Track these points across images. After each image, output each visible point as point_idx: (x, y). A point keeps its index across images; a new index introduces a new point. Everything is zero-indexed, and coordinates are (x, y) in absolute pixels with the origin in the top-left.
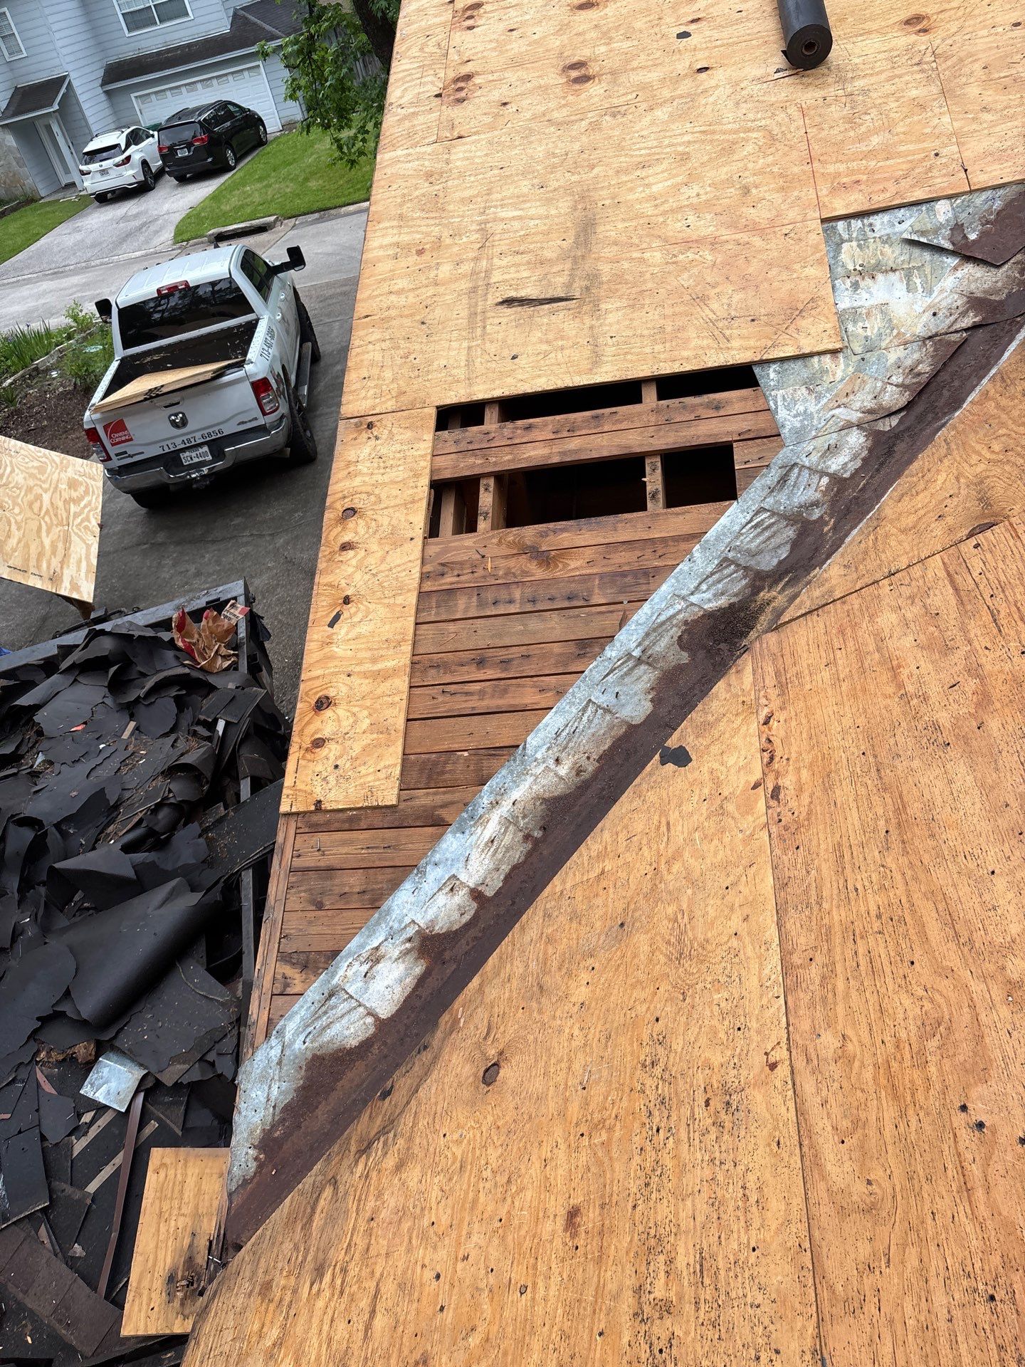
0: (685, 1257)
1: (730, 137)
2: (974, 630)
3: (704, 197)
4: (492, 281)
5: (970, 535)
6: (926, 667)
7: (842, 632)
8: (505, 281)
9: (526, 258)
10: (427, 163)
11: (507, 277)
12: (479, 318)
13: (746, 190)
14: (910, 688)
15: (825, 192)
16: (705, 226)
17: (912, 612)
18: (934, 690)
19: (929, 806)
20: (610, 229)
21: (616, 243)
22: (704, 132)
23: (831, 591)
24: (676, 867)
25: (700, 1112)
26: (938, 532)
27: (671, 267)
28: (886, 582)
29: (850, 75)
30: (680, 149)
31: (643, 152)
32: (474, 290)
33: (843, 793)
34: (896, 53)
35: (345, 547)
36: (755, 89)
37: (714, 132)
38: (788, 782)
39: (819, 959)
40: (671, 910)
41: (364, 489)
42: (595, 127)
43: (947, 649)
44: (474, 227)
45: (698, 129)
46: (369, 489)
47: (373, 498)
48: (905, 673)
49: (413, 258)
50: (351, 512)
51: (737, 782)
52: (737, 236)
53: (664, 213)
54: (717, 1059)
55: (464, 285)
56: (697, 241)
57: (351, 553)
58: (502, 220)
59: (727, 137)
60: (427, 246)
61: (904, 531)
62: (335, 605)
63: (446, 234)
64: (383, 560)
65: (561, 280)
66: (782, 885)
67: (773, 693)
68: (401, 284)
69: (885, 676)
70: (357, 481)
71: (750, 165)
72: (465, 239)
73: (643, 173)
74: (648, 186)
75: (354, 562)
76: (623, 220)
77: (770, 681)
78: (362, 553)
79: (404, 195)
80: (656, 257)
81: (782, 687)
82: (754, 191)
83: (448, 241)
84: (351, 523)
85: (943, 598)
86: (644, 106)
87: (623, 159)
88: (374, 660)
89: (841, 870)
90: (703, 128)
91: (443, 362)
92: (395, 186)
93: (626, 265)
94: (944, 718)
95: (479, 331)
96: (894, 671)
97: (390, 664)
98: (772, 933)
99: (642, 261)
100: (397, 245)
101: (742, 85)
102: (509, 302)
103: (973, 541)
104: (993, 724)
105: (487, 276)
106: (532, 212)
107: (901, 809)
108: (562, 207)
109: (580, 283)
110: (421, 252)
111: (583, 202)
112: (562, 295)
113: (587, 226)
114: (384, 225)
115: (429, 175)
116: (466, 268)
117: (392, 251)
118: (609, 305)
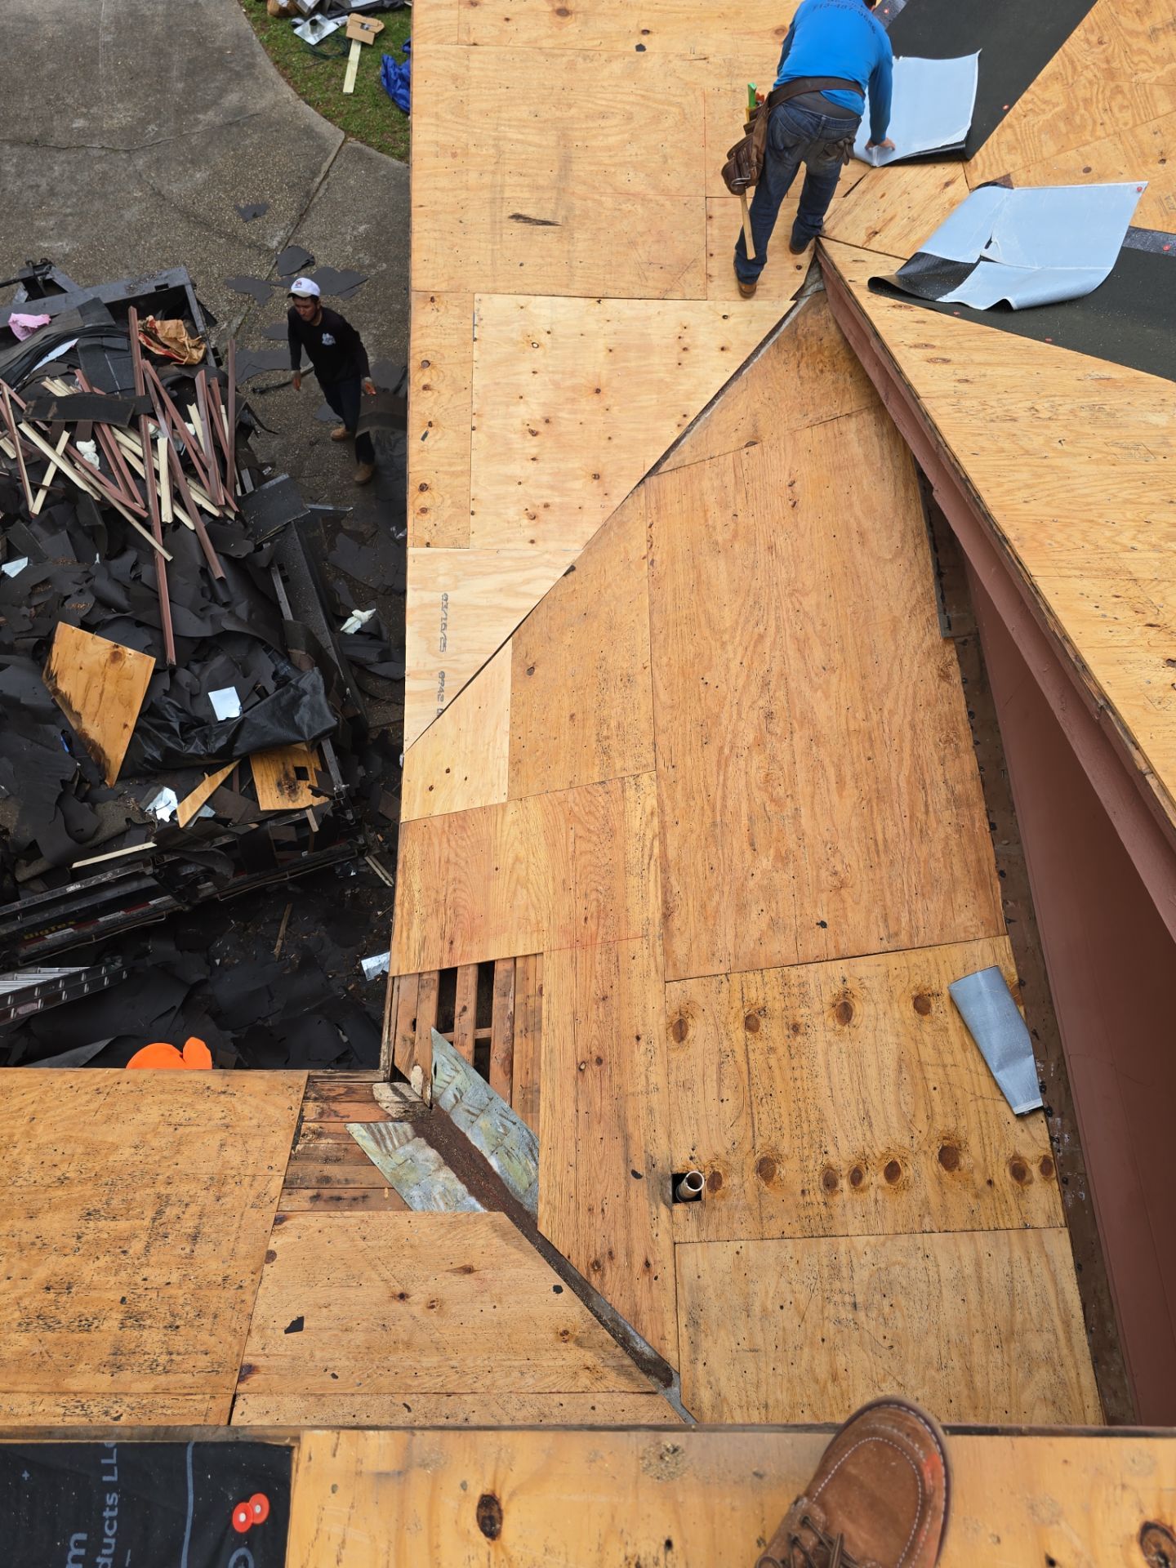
0: (613, 724)
1: (661, 107)
2: (739, 500)
3: (640, 158)
4: (507, 195)
5: (746, 446)
6: (718, 514)
7: (686, 485)
8: (513, 198)
9: (527, 181)
10: (452, 65)
11: (514, 194)
12: (498, 226)
13: (665, 158)
14: (710, 523)
15: (709, 175)
16: (638, 183)
17: (717, 483)
18: (719, 527)
19: (709, 577)
20: (581, 168)
21: (584, 183)
22: (643, 96)
23: (684, 460)
24: (609, 591)
25: (619, 683)
26: (734, 439)
27: (617, 213)
28: (708, 462)
29: (736, 72)
30: (628, 107)
31: (604, 103)
32: (493, 201)
33: (679, 567)
34: (765, 60)
35: (426, 388)
36: (677, 64)
37: (649, 99)
38: (657, 558)
39: (664, 632)
40: (607, 609)
41: (433, 348)
42: (571, 67)
43: (727, 507)
44: (491, 142)
45: (639, 92)
46: (437, 348)
47: (439, 356)
48: (709, 514)
49: (449, 160)
50: (426, 364)
51: (635, 555)
52: (658, 198)
53: (615, 165)
54: (625, 666)
55: (486, 194)
56: (634, 195)
57: (430, 393)
58: (510, 140)
59: (655, 105)
60: (459, 151)
61: (720, 433)
62: (423, 427)
63: (471, 143)
64: (450, 400)
65: (550, 206)
66: (652, 603)
67: (654, 512)
68: (443, 182)
69: (702, 514)
70: (428, 341)
71: (669, 138)
72: (484, 152)
73: (603, 123)
74: (607, 135)
75: (432, 399)
76: (590, 163)
77: (653, 505)
78: (436, 394)
79: (437, 94)
80: (608, 202)
81: (658, 509)
82: (670, 161)
83: (473, 150)
84: (427, 371)
85: (729, 479)
86: (605, 56)
87: (590, 105)
88: (450, 465)
89: (675, 599)
90: (642, 92)
91: (476, 259)
92: (429, 83)
93: (590, 203)
94: (720, 539)
95: (498, 238)
96: (705, 512)
97: (459, 468)
98: (647, 621)
99: (600, 203)
100: (437, 143)
101: (671, 58)
102: (517, 217)
103: (746, 450)
104: (736, 546)
105: (502, 191)
106: (530, 138)
107: (699, 576)
108: (550, 139)
109: (562, 213)
110: (454, 155)
111: (564, 137)
112: (550, 220)
113: (566, 162)
114: (425, 120)
115: (455, 78)
116: (487, 179)
117: (433, 149)
118: (579, 235)
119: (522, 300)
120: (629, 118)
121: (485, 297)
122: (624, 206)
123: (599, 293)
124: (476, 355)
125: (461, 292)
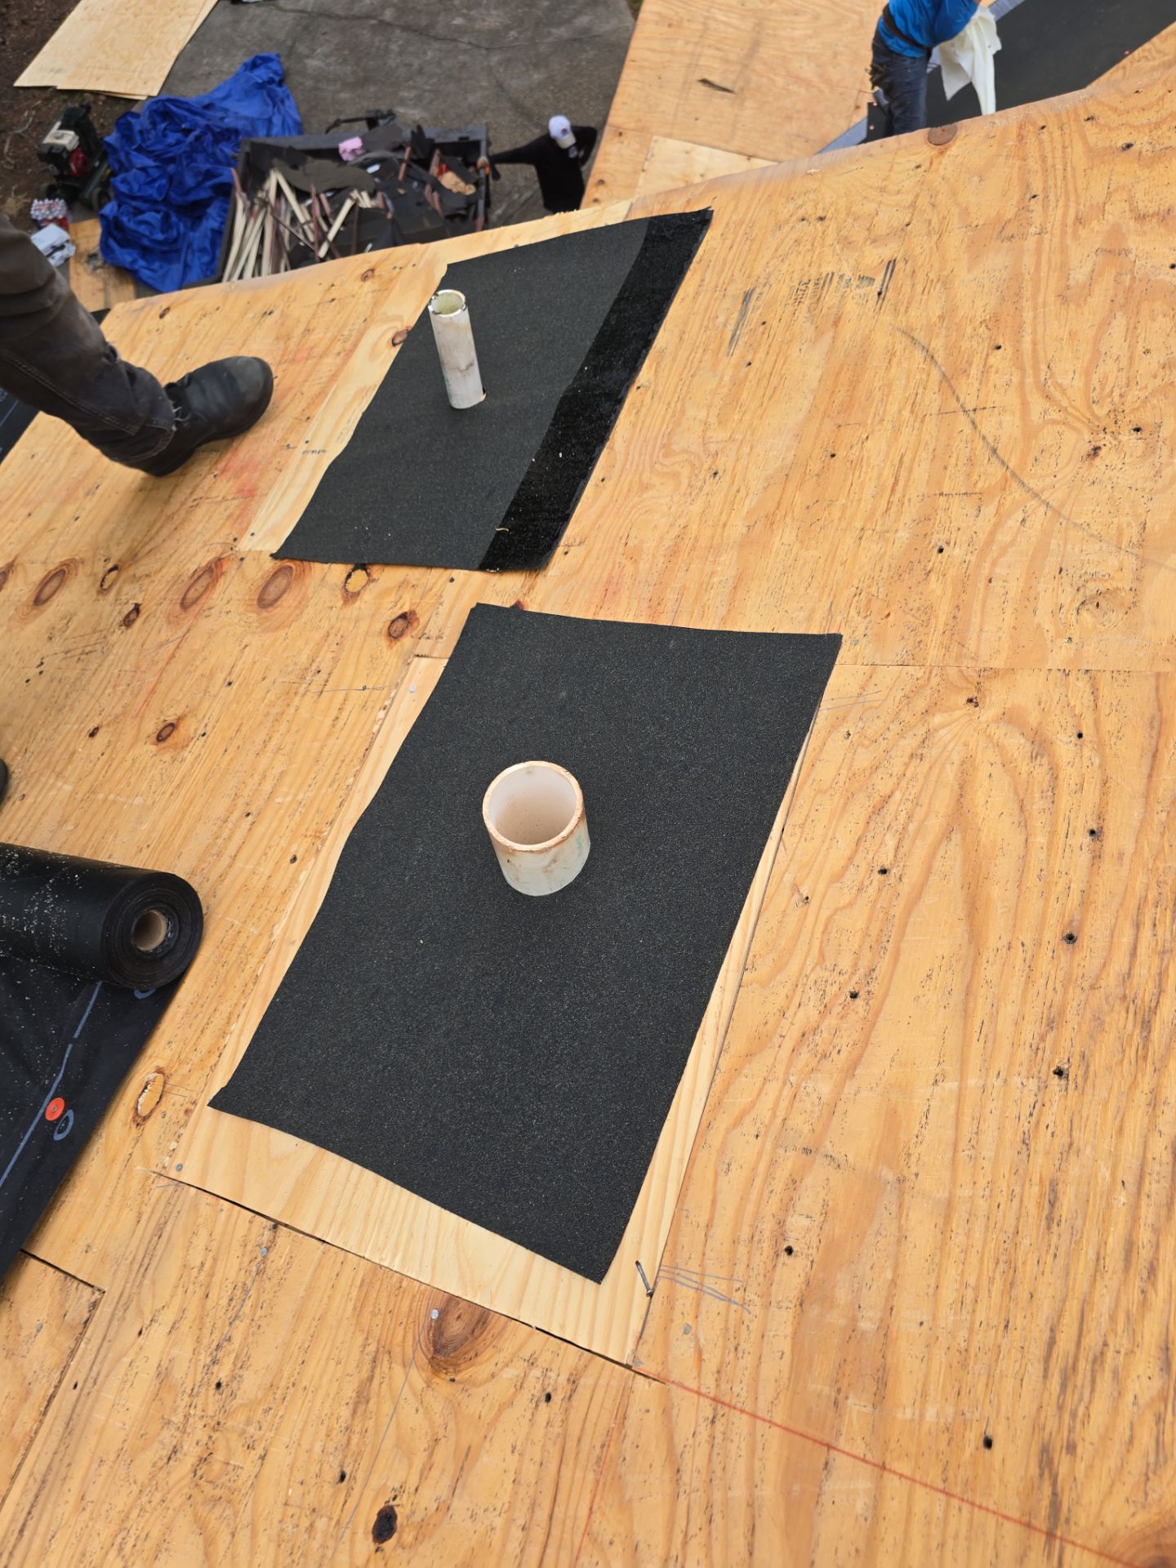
1: (845, 13)
3: (815, 51)
4: (700, 63)
8: (706, 66)
9: (720, 54)
11: (707, 63)
12: (687, 86)
13: (835, 55)
16: (808, 70)
20: (765, 52)
21: (765, 64)
22: (832, 2)
27: (784, 92)
30: (817, 9)
32: (689, 65)
35: (596, 201)
37: (836, 5)
41: (610, 171)
44: (701, 20)
46: (612, 172)
47: (612, 178)
49: (666, 29)
50: (601, 182)
52: (820, 85)
53: (793, 53)
55: (686, 60)
56: (802, 79)
58: (717, 20)
59: (842, 11)
60: (674, 23)
63: (686, 18)
65: (732, 77)
68: (656, 45)
70: (608, 165)
71: (844, 38)
72: (694, 27)
73: (794, 18)
74: (794, 29)
76: (774, 49)
80: (780, 81)
82: (839, 57)
83: (686, 24)
84: (601, 188)
91: (663, 109)
93: (765, 81)
95: (685, 96)
99: (773, 81)
100: (659, 14)
102: (705, 82)
105: (698, 58)
106: (733, 21)
108: (748, 25)
109: (740, 84)
110: (670, 25)
111: (759, 26)
112: (729, 87)
113: (756, 45)
116: (690, 48)
117: (656, 18)
118: (749, 104)
119: (689, 146)
120: (816, 17)
121: (661, 139)
122: (791, 87)
123: (751, 151)
124: (641, 182)
125: (643, 131)
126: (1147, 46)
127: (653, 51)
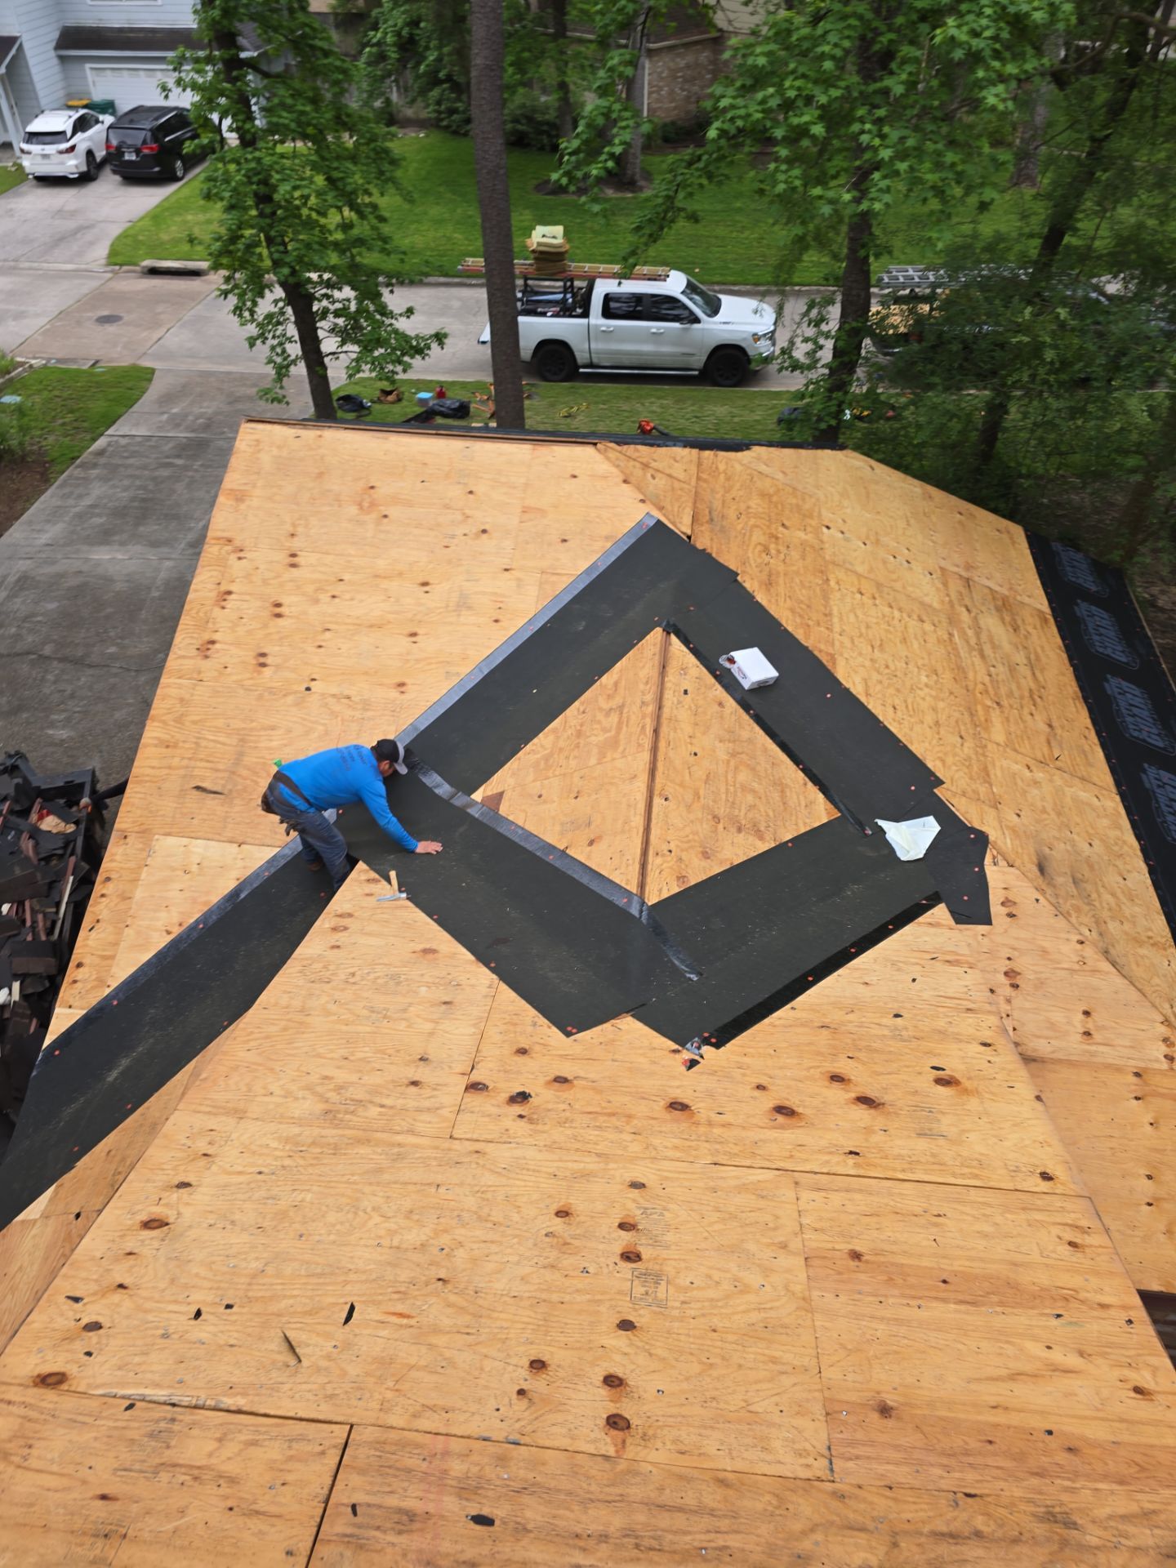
1: (312, 725)
4: (195, 773)
8: (198, 775)
9: (211, 765)
10: (183, 692)
11: (200, 773)
12: (184, 793)
20: (249, 760)
21: (249, 769)
22: (302, 718)
29: (368, 707)
30: (291, 724)
31: (275, 720)
32: (184, 776)
34: (387, 702)
35: (103, 896)
36: (330, 700)
37: (305, 720)
41: (116, 869)
42: (260, 698)
44: (194, 740)
45: (300, 716)
46: (118, 869)
47: (118, 875)
49: (164, 749)
50: (108, 879)
55: (182, 772)
57: (104, 899)
58: (207, 739)
59: (308, 724)
60: (171, 744)
62: (93, 922)
63: (180, 739)
64: (116, 905)
65: (222, 783)
68: (155, 763)
70: (114, 864)
72: (188, 746)
73: (271, 732)
74: (271, 740)
75: (105, 904)
76: (256, 757)
78: (109, 900)
79: (167, 709)
83: (181, 744)
84: (107, 884)
86: (283, 692)
87: (265, 721)
88: (103, 950)
90: (302, 716)
91: (163, 813)
92: (165, 702)
93: (248, 782)
95: (181, 800)
97: (109, 953)
99: (256, 783)
100: (158, 738)
101: (326, 696)
102: (198, 788)
105: (192, 771)
106: (221, 739)
108: (234, 741)
109: (229, 787)
110: (167, 747)
111: (243, 740)
112: (219, 791)
113: (240, 756)
114: (156, 724)
115: (182, 700)
116: (185, 762)
117: (156, 742)
118: (237, 801)
119: (185, 841)
120: (289, 731)
121: (162, 837)
123: (241, 839)
124: (143, 876)
125: (145, 833)
126: (535, 740)
127: (153, 768)
